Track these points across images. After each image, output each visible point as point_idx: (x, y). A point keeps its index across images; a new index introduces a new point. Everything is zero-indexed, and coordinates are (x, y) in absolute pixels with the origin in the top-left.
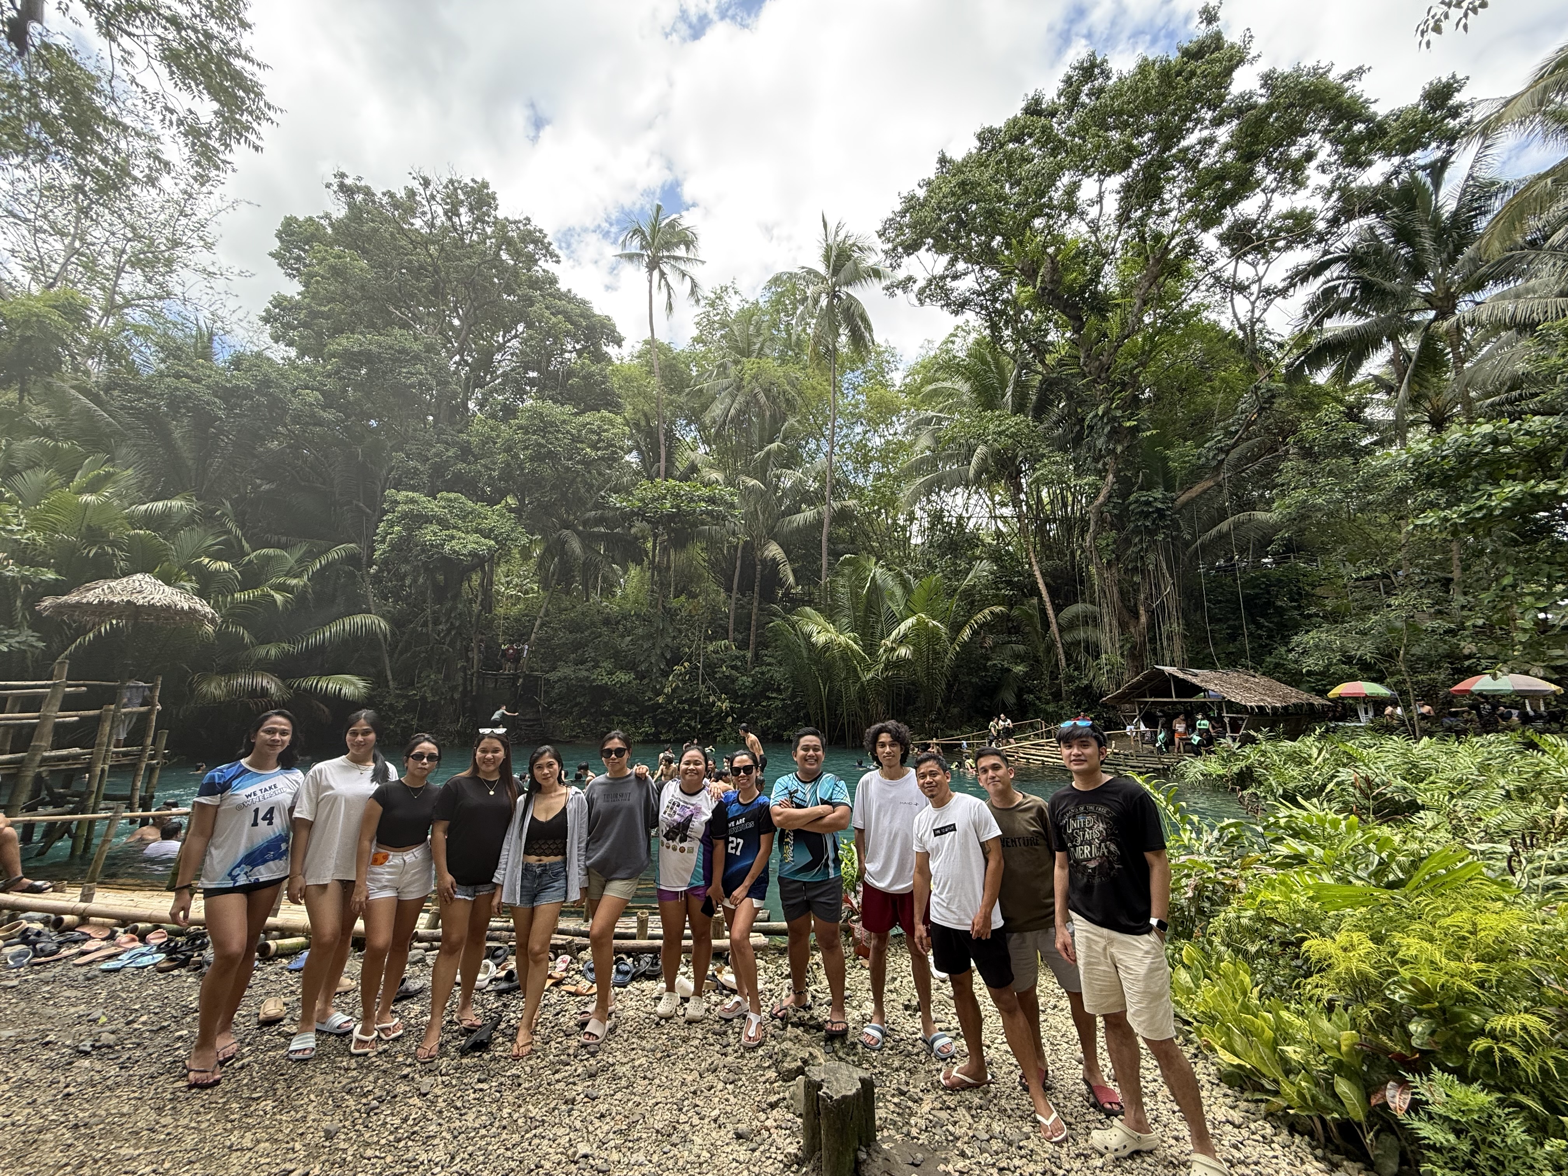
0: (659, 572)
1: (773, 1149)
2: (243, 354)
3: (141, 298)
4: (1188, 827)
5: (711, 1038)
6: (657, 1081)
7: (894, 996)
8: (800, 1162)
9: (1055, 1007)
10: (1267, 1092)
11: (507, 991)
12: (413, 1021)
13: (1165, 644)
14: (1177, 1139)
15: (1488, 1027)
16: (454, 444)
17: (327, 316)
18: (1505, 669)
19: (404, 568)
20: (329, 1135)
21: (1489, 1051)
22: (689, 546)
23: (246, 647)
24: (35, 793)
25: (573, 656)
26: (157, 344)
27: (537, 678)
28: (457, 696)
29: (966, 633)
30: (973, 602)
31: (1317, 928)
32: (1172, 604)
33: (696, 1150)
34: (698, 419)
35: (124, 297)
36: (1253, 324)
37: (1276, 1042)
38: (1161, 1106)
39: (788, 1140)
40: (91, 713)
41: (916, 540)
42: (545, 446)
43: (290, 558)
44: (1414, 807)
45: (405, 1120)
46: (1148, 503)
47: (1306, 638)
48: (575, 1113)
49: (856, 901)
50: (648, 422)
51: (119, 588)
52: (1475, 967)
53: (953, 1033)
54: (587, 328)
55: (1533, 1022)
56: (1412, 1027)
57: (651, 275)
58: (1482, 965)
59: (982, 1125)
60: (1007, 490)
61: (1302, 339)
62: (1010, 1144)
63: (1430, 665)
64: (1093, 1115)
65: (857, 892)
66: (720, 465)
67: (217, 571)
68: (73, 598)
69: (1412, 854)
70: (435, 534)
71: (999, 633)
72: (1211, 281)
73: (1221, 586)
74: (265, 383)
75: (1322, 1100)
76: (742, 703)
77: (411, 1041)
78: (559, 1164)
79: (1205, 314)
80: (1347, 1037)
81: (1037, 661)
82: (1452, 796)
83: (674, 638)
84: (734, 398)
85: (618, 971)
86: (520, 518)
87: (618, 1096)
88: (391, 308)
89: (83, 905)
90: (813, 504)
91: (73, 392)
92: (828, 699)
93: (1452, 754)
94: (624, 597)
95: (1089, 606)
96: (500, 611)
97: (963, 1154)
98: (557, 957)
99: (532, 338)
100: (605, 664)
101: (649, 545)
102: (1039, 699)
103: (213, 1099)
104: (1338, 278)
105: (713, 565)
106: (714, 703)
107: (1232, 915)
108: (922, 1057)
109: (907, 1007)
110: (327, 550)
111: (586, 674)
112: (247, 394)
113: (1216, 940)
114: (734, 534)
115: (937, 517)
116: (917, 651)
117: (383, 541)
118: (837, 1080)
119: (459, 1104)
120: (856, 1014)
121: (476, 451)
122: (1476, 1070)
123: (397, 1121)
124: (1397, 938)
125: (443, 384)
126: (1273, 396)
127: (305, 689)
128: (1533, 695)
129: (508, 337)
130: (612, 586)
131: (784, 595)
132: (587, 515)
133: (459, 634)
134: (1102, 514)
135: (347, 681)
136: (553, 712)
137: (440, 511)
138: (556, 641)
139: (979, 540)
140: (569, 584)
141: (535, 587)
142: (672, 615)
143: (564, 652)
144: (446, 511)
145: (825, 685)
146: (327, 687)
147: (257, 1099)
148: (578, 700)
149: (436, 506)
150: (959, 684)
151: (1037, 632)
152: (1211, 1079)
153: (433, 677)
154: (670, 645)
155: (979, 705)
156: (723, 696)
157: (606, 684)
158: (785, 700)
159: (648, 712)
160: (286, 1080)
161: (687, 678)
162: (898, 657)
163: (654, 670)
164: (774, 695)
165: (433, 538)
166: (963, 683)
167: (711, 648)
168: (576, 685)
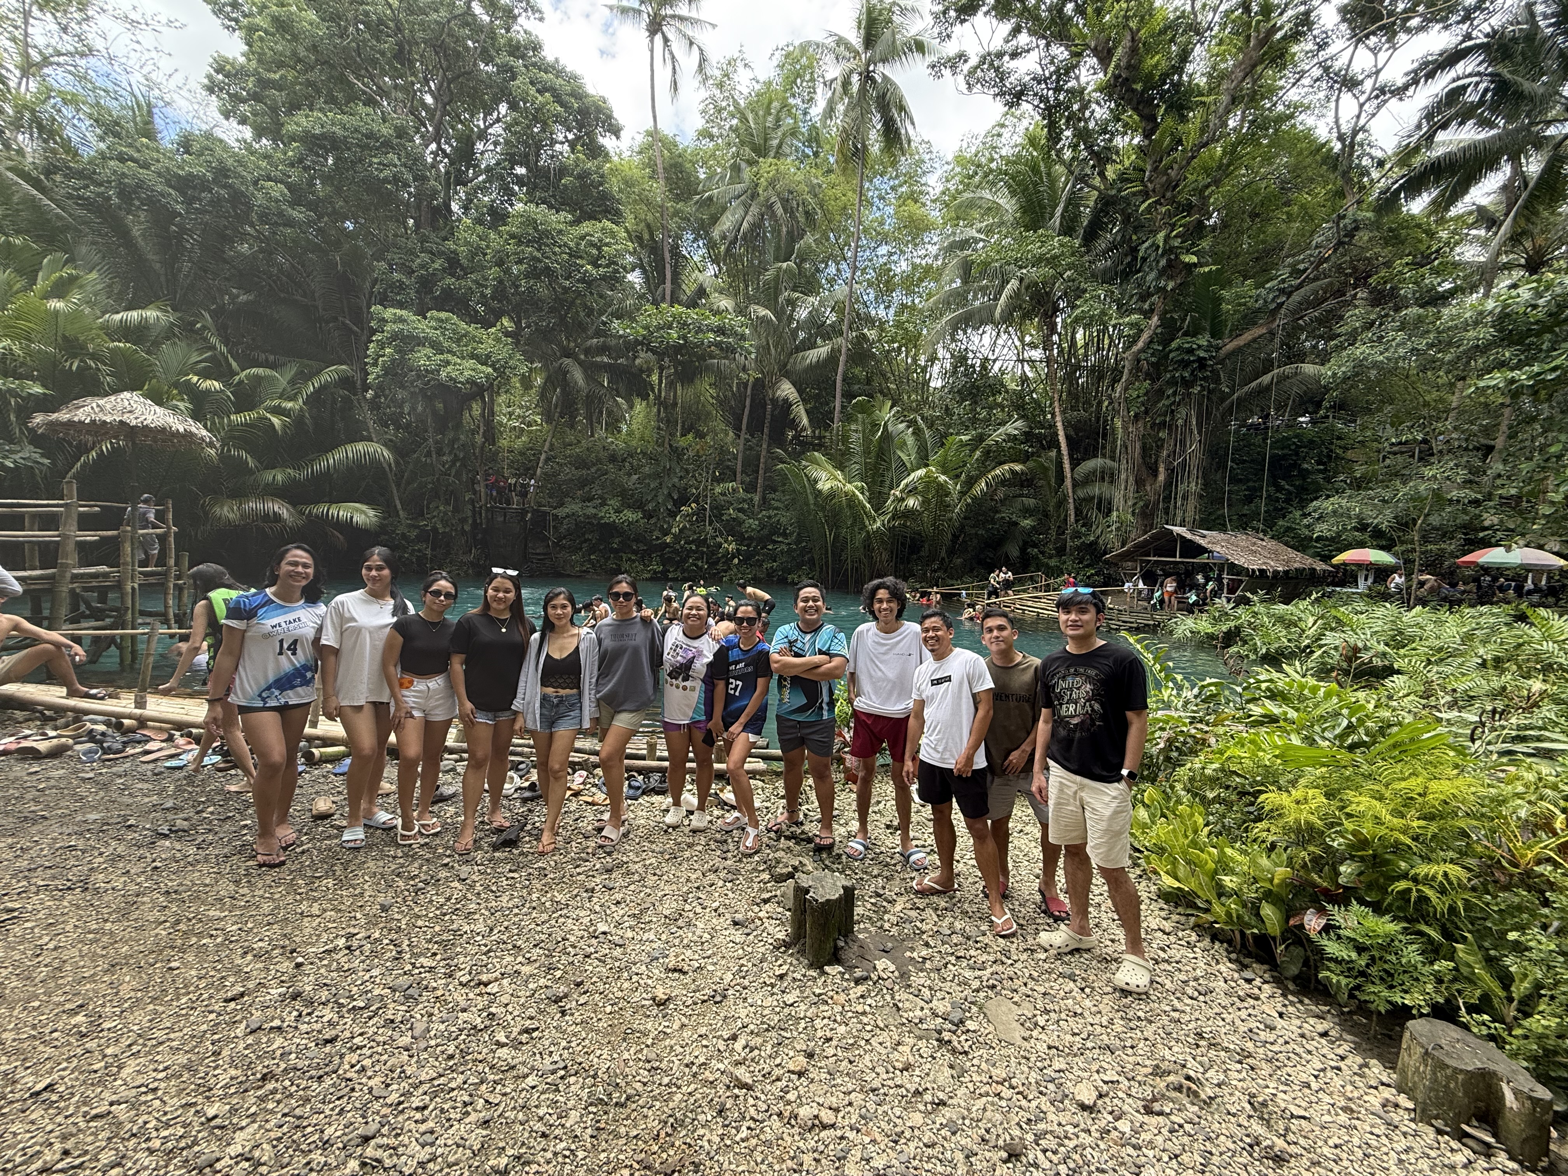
0: (666, 408)
1: (765, 934)
2: (191, 134)
3: (59, 54)
4: (1171, 684)
5: (713, 845)
6: (665, 878)
7: (878, 816)
8: (787, 946)
10: (1198, 908)
11: (532, 799)
12: (449, 821)
13: (1179, 503)
14: (1113, 941)
15: (1412, 872)
16: (441, 254)
17: (278, 86)
18: (1521, 542)
19: (400, 395)
20: (384, 908)
21: (1409, 890)
22: (697, 382)
23: (251, 472)
24: (75, 607)
25: (580, 493)
26: (90, 116)
27: (545, 513)
28: (467, 528)
29: (980, 487)
31: (1275, 782)
32: (1194, 462)
33: (698, 932)
34: (707, 233)
35: (40, 53)
36: (1355, 133)
37: (1216, 872)
38: (1103, 916)
39: (778, 929)
40: (110, 533)
41: (936, 383)
42: (540, 261)
43: (282, 379)
44: (1390, 671)
45: (449, 899)
46: (1191, 351)
47: (1325, 504)
48: (595, 900)
50: (651, 234)
51: (108, 406)
52: (1415, 824)
53: (928, 850)
54: (580, 111)
55: (1455, 871)
56: (1342, 869)
57: (652, 41)
58: (1422, 823)
59: (946, 923)
60: (1039, 329)
61: (1406, 154)
62: (968, 938)
63: (1444, 536)
64: (1042, 919)
65: (849, 728)
66: (730, 291)
67: (208, 392)
68: (63, 416)
69: (1382, 721)
70: (429, 358)
71: (1012, 487)
72: (1317, 72)
73: (1249, 445)
74: (222, 172)
75: (1246, 918)
76: (748, 546)
77: (448, 837)
78: (582, 938)
79: (1302, 117)
80: (1282, 872)
81: (1046, 515)
82: (1429, 662)
83: (681, 478)
84: (747, 207)
85: (630, 786)
86: (517, 343)
87: (632, 887)
88: (352, 78)
89: (138, 711)
90: (830, 339)
91: (10, 174)
92: (833, 546)
93: (1439, 623)
94: (630, 433)
95: (1108, 461)
96: (504, 443)
97: (927, 945)
98: (574, 772)
99: (516, 123)
100: (612, 502)
101: (655, 378)
102: (1042, 553)
103: (281, 876)
104: (1470, 75)
105: (722, 403)
106: (720, 545)
107: (1198, 766)
108: (899, 868)
109: (888, 827)
110: (318, 372)
111: (594, 511)
112: (204, 185)
113: (1179, 786)
114: (744, 369)
115: (961, 359)
116: (925, 502)
117: (375, 364)
118: (822, 886)
119: (494, 888)
121: (465, 262)
122: (1390, 905)
123: (442, 900)
124: (1350, 794)
125: (420, 178)
126: (1357, 229)
127: (317, 516)
128: (1537, 570)
129: (489, 121)
130: (617, 421)
131: (794, 437)
132: (589, 343)
133: (464, 465)
134: (1139, 361)
135: (357, 510)
136: (563, 547)
137: (432, 333)
138: (562, 477)
139: (1003, 385)
140: (573, 417)
141: (538, 419)
142: (679, 455)
143: (571, 488)
144: (438, 332)
145: (831, 532)
146: (338, 515)
147: (319, 878)
148: (587, 536)
149: (427, 326)
150: (965, 536)
151: (1050, 486)
152: (1151, 896)
153: (441, 508)
154: (677, 485)
155: (982, 557)
156: (730, 538)
157: (614, 521)
158: (790, 544)
159: (656, 551)
160: (342, 864)
161: (694, 519)
162: (906, 507)
163: (662, 510)
164: (780, 539)
165: (427, 363)
166: (969, 535)
167: (718, 490)
168: (585, 522)
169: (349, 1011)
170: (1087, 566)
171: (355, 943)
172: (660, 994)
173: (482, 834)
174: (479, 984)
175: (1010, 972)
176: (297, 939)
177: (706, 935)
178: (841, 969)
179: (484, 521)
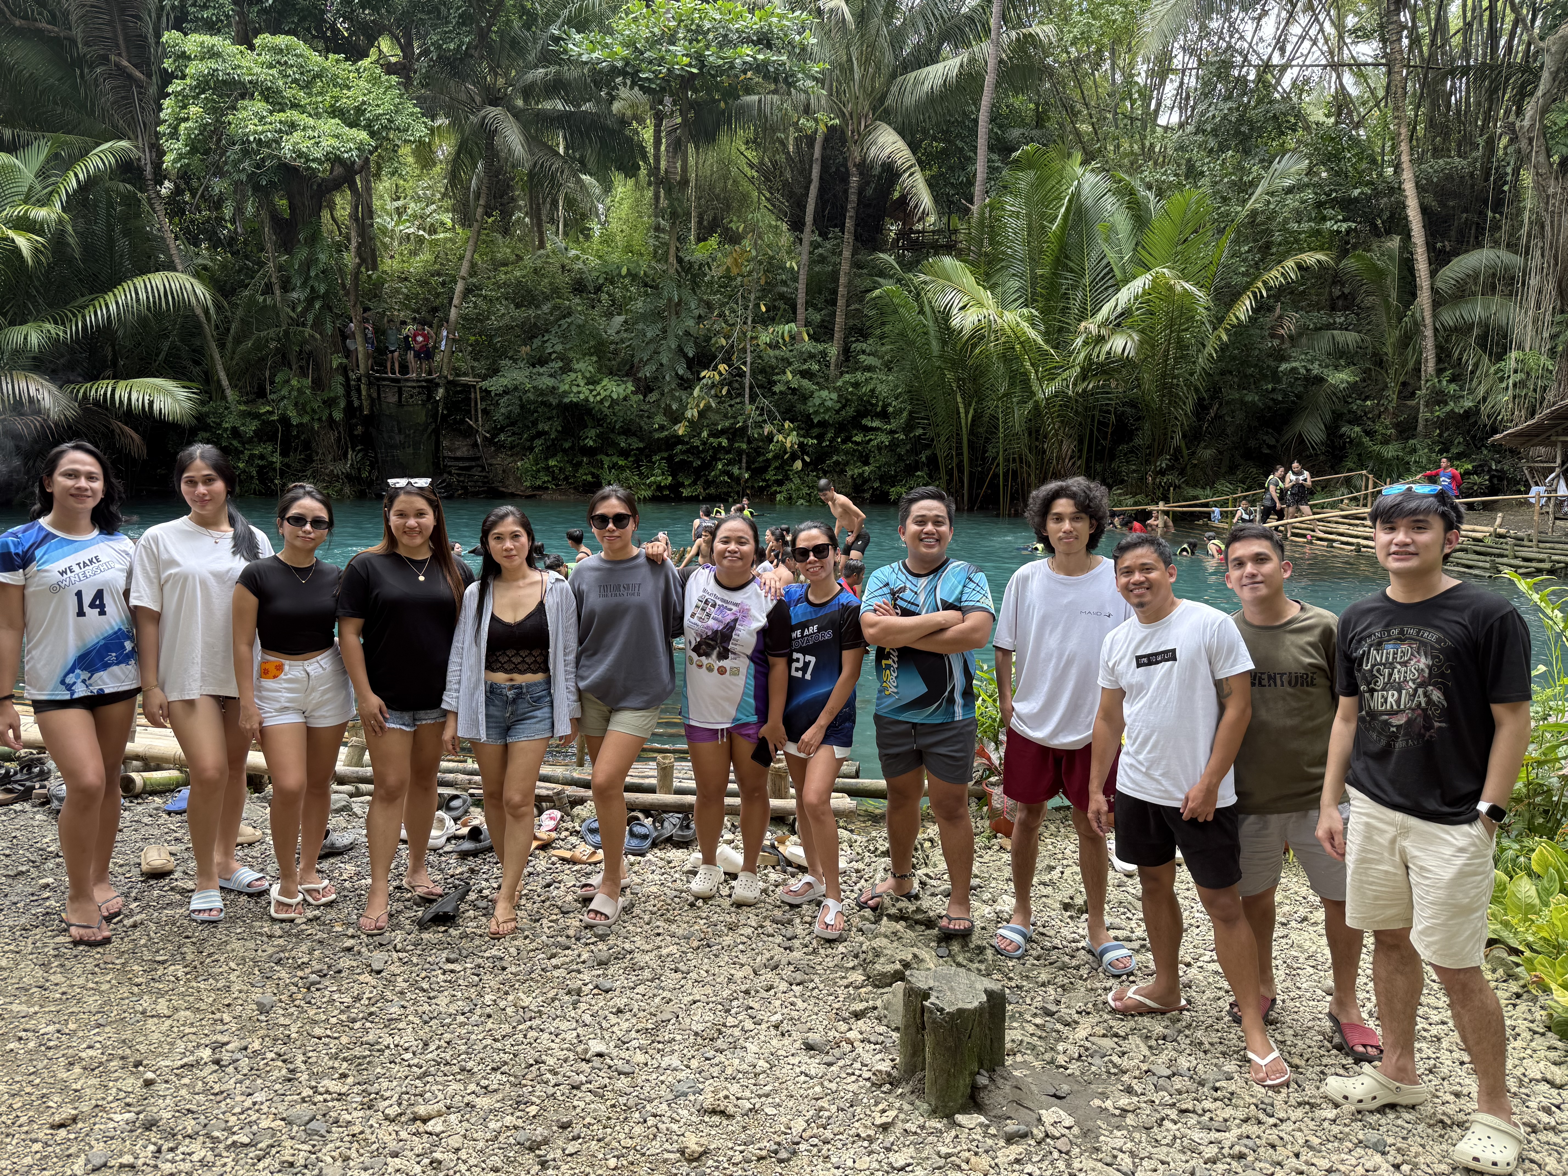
0: (669, 191)
1: (857, 1065)
5: (770, 927)
6: (694, 975)
7: (1049, 890)
8: (894, 1083)
9: (1305, 919)
11: (475, 854)
12: (347, 884)
14: (1457, 1095)
19: (218, 185)
20: (263, 1009)
22: (723, 138)
25: (525, 349)
27: (467, 388)
28: (338, 415)
29: (1244, 309)
30: (1268, 246)
33: (750, 1058)
38: (1444, 1056)
39: (879, 1056)
41: (1169, 118)
43: (26, 169)
45: (357, 999)
48: (583, 1006)
49: (996, 756)
53: (1136, 945)
59: (1164, 1058)
62: (1202, 1084)
64: (1334, 1059)
65: (997, 743)
70: (262, 119)
71: (1311, 307)
76: (820, 437)
77: (348, 909)
78: (565, 1061)
81: (1380, 362)
83: (700, 318)
86: (407, 84)
87: (641, 989)
90: (966, 43)
92: (972, 432)
94: (607, 240)
95: (1503, 254)
96: (389, 264)
97: (1129, 1090)
98: (540, 813)
100: (581, 366)
101: (647, 135)
102: (1368, 433)
103: (107, 959)
105: (769, 175)
106: (770, 438)
108: (1084, 972)
109: (1066, 907)
110: (84, 153)
111: (550, 382)
114: (807, 110)
115: (1217, 67)
116: (1147, 342)
117: (174, 135)
118: (951, 989)
119: (425, 986)
120: (986, 910)
123: (348, 1000)
127: (96, 403)
130: (584, 217)
131: (901, 234)
132: (530, 76)
133: (327, 307)
135: (159, 389)
136: (500, 447)
137: (265, 75)
138: (493, 322)
139: (1299, 115)
140: (506, 214)
141: (447, 218)
142: (694, 276)
143: (510, 342)
144: (274, 71)
145: (967, 406)
146: (129, 399)
147: (163, 962)
148: (540, 427)
149: (256, 62)
150: (1221, 405)
151: (1388, 306)
152: (1533, 1026)
153: (294, 382)
154: (693, 331)
155: (1252, 443)
156: (787, 424)
157: (587, 400)
158: (895, 432)
159: (660, 450)
160: (194, 943)
161: (724, 392)
162: (1109, 353)
163: (668, 378)
164: (876, 424)
165: (260, 128)
166: (1228, 403)
167: (765, 337)
168: (536, 402)
169: (228, 1148)
170: (1459, 456)
171: (226, 1057)
172: (692, 1143)
173: (400, 906)
174: (415, 1119)
175: (1272, 1135)
176: (142, 1048)
177: (761, 1063)
178: (982, 1119)
179: (365, 403)
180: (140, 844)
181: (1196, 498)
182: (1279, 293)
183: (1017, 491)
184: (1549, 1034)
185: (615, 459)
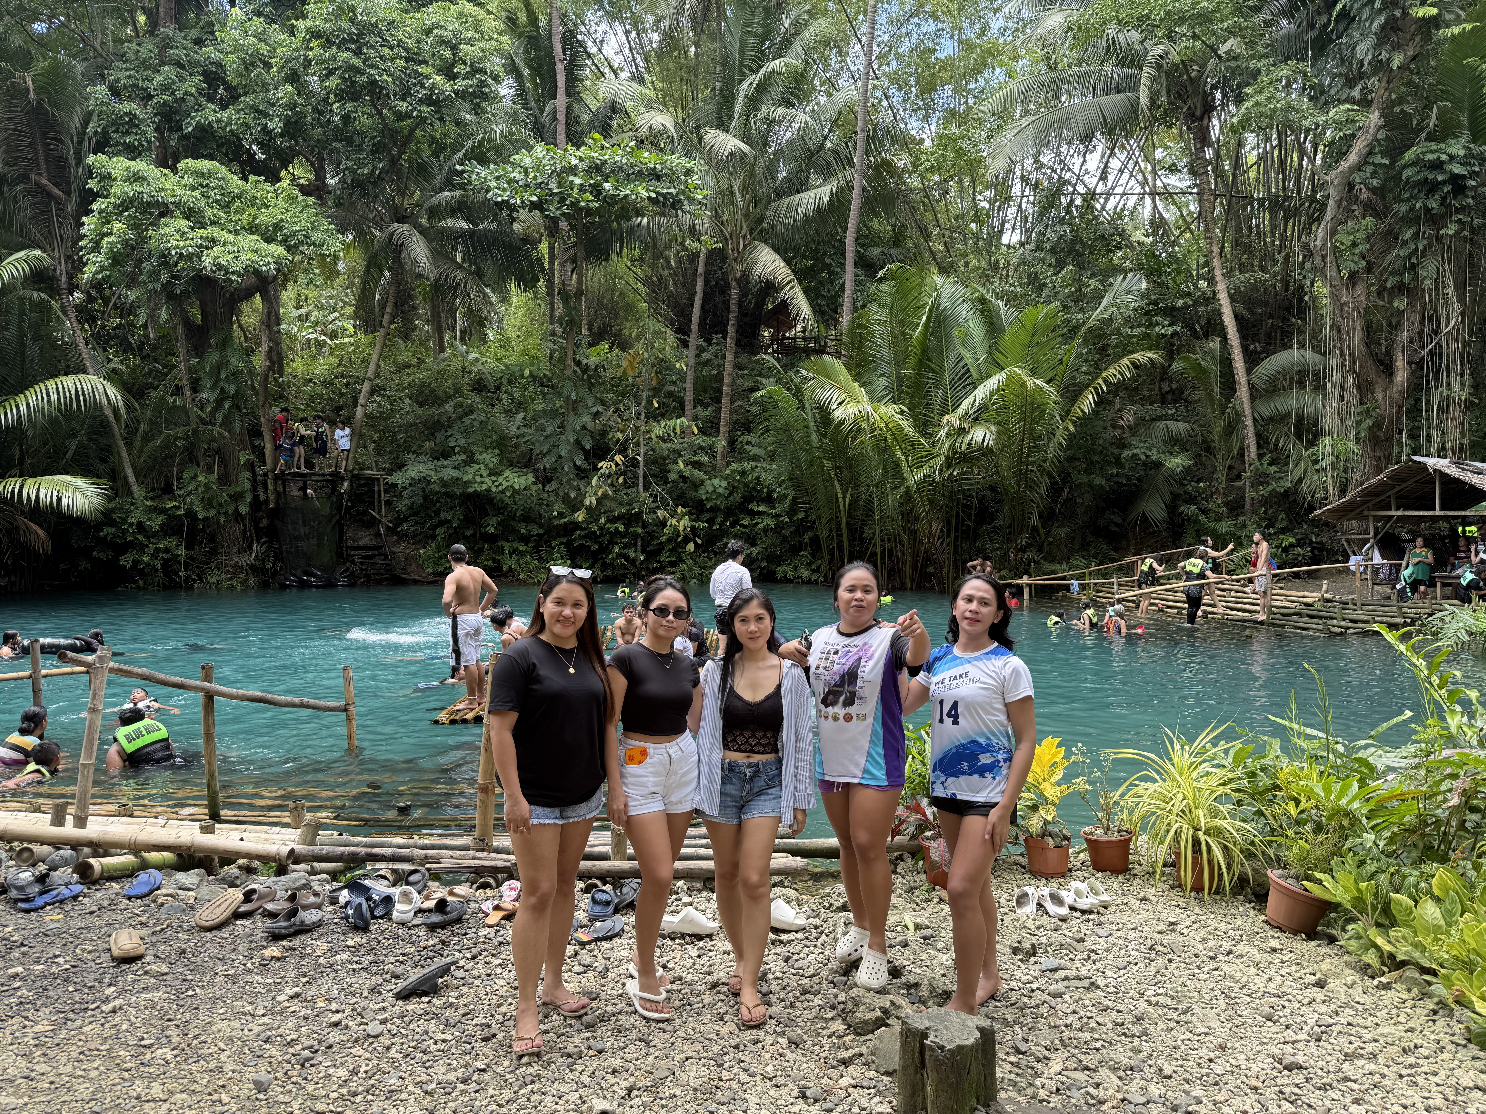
0: (564, 301)
11: (443, 926)
12: (322, 960)
13: (1434, 419)
16: (194, 66)
20: (260, 1087)
22: (613, 256)
25: (428, 445)
27: (371, 481)
28: (244, 509)
29: (1088, 401)
30: (1104, 348)
32: (1456, 349)
41: (1011, 238)
42: (361, 72)
45: (354, 1072)
48: (579, 1068)
59: (1135, 1087)
66: (666, 102)
70: (183, 235)
71: (1144, 401)
76: (710, 521)
81: (1208, 448)
83: (596, 415)
85: (595, 900)
86: (322, 204)
87: (632, 1049)
90: (833, 173)
92: (849, 516)
95: (1309, 354)
98: (500, 882)
100: (484, 458)
102: (1204, 511)
106: (663, 524)
108: (1043, 1011)
111: (455, 473)
114: (692, 233)
116: (1004, 432)
118: (946, 1027)
120: (944, 958)
121: (234, 79)
123: (345, 1074)
127: (3, 499)
130: (481, 324)
131: (775, 340)
132: (437, 198)
133: (236, 407)
134: (1351, 186)
135: (68, 485)
136: (403, 536)
137: (188, 197)
138: (397, 419)
140: (407, 321)
141: (349, 324)
142: (590, 377)
143: (414, 437)
144: (197, 193)
145: (844, 493)
146: (37, 496)
147: (149, 1047)
148: (443, 516)
149: (179, 184)
150: (1071, 488)
151: (1212, 400)
152: (1455, 1039)
153: (201, 478)
154: (590, 426)
155: (1101, 522)
156: (679, 509)
157: (489, 490)
158: (780, 516)
159: (558, 536)
160: (178, 1026)
161: (621, 480)
162: (970, 444)
163: (566, 468)
164: (762, 508)
165: (182, 244)
166: (1078, 486)
167: (658, 430)
168: (437, 493)
170: (1283, 531)
173: (379, 979)
179: (271, 497)
180: (105, 929)
181: (1053, 572)
182: (1117, 388)
183: (892, 569)
184: (1471, 1046)
185: (515, 545)
